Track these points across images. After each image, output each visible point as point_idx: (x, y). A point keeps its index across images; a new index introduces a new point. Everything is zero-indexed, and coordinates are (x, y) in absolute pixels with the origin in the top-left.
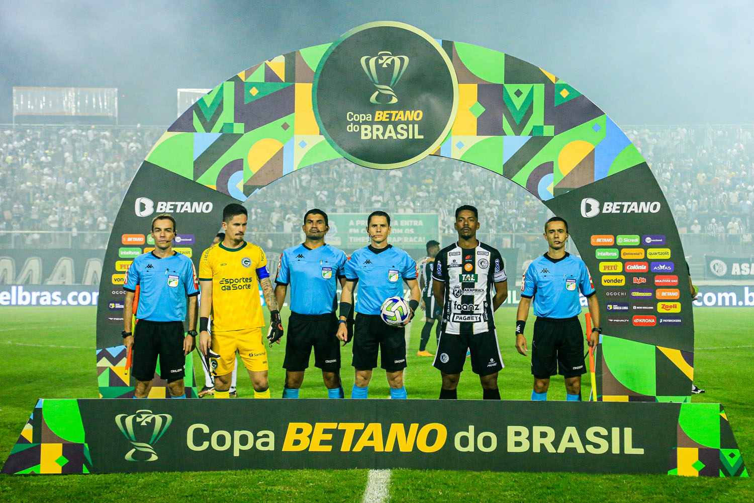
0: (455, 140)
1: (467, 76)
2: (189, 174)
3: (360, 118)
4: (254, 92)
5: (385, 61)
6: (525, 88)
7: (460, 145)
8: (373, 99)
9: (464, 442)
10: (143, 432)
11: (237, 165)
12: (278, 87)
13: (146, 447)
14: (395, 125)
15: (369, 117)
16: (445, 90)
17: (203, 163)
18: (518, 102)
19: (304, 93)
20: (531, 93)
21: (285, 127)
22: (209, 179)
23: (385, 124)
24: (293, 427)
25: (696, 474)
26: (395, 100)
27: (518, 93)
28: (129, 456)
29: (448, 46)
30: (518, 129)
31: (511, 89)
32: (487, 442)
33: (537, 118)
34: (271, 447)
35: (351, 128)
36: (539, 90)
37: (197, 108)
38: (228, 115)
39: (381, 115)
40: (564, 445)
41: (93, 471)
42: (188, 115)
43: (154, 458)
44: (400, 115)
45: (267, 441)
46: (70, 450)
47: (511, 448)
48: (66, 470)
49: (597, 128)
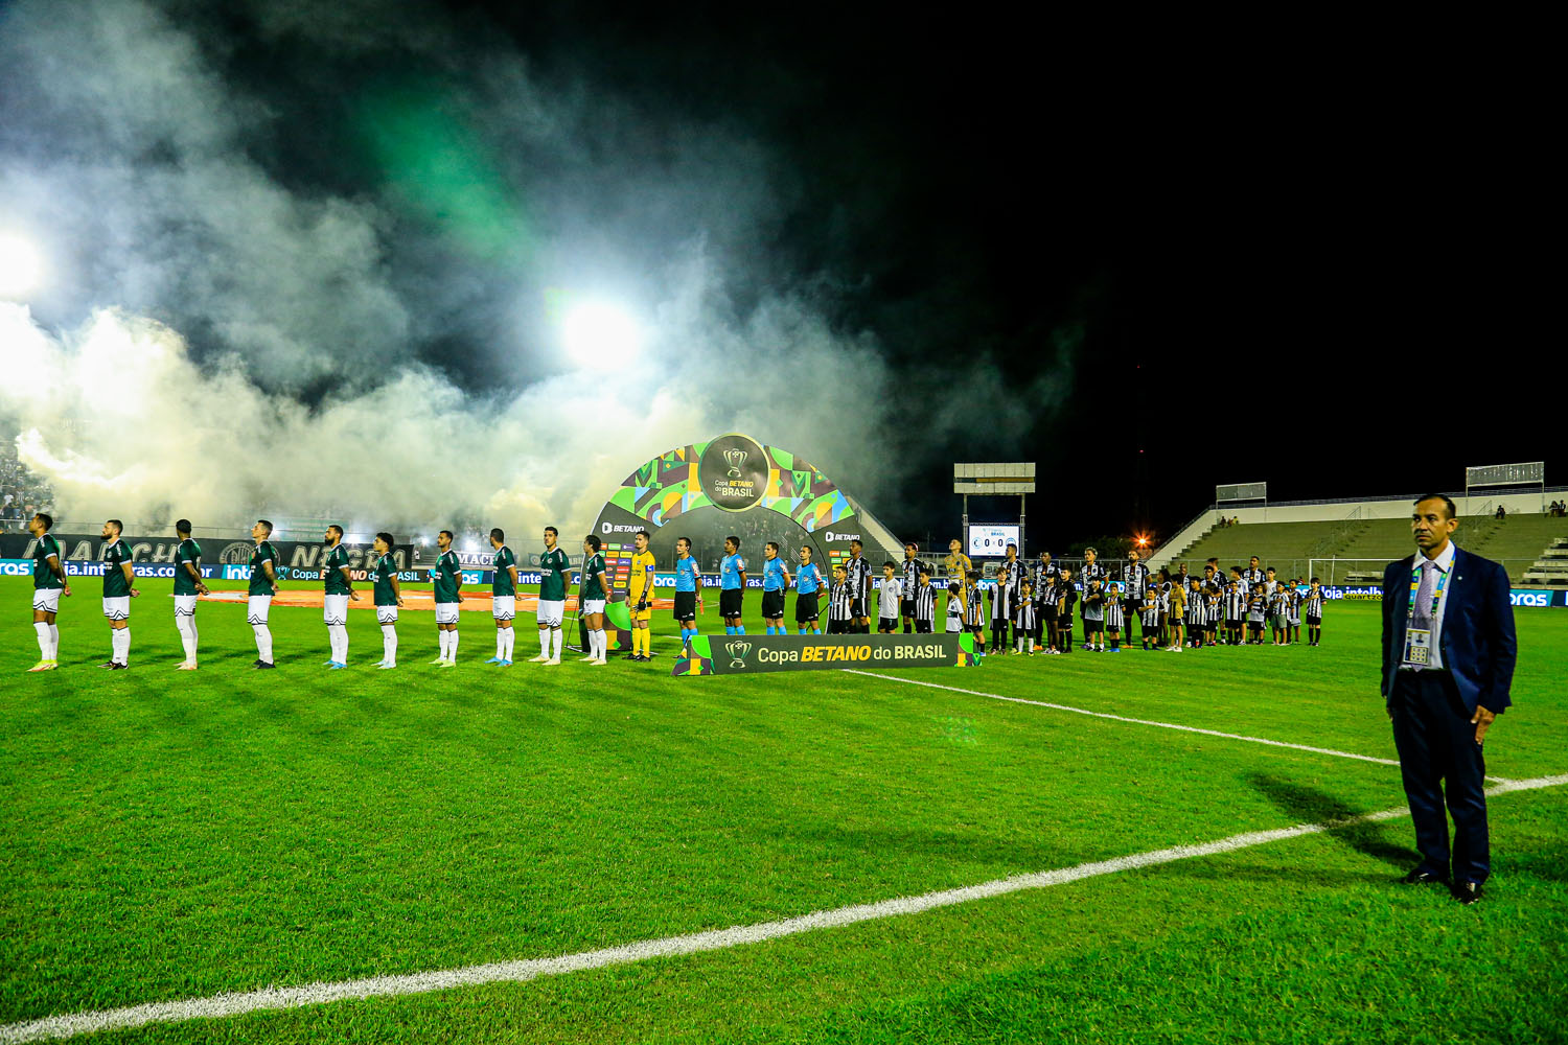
0: (768, 498)
1: (775, 465)
2: (632, 510)
3: (722, 484)
4: (668, 466)
5: (736, 454)
6: (802, 473)
7: (770, 501)
8: (729, 474)
9: (878, 654)
10: (738, 653)
11: (658, 506)
12: (682, 464)
13: (739, 661)
14: (740, 488)
15: (726, 484)
16: (763, 470)
17: (639, 504)
18: (798, 480)
19: (694, 468)
20: (804, 477)
21: (683, 486)
22: (643, 514)
23: (734, 488)
24: (806, 649)
25: (964, 665)
26: (740, 475)
27: (799, 476)
28: (731, 665)
29: (766, 448)
30: (798, 495)
31: (795, 473)
32: (887, 654)
33: (807, 489)
34: (796, 660)
35: (717, 489)
36: (809, 474)
37: (638, 473)
38: (654, 478)
39: (733, 483)
40: (917, 654)
41: (715, 673)
42: (633, 477)
43: (743, 666)
44: (742, 484)
45: (794, 656)
46: (705, 662)
47: (897, 657)
48: (703, 673)
49: (833, 496)
